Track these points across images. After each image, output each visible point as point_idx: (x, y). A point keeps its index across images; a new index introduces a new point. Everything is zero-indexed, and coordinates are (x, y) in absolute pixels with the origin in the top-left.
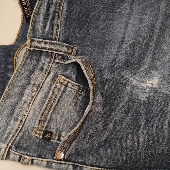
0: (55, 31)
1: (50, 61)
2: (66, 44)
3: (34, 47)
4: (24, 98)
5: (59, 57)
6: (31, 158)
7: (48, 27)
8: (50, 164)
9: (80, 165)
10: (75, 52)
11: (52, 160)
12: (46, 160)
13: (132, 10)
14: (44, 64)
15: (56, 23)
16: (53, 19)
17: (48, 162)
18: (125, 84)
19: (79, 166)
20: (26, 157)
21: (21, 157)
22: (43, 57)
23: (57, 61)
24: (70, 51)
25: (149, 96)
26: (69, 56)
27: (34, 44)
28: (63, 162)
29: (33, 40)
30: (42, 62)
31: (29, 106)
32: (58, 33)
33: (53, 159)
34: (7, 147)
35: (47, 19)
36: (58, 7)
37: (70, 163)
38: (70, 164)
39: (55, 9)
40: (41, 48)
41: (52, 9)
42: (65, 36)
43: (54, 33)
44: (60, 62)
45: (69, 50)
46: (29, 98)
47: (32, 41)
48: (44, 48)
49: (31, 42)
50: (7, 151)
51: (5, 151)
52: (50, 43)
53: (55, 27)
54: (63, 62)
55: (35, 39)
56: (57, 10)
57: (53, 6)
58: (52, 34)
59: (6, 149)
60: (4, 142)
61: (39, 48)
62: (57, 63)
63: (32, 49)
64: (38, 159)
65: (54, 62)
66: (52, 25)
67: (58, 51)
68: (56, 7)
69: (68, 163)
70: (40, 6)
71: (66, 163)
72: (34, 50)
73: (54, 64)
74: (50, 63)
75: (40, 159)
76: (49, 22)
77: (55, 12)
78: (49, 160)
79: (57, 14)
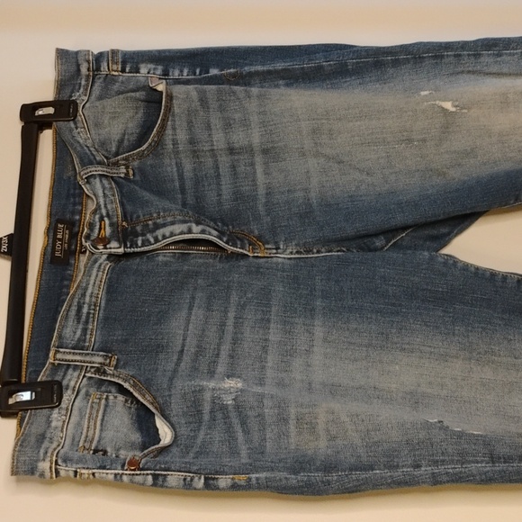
0: (88, 336)
1: (80, 375)
2: (101, 353)
3: (59, 360)
4: (54, 424)
5: (92, 370)
6: (90, 472)
7: (79, 332)
8: (118, 477)
9: (163, 473)
10: (115, 363)
11: (121, 472)
12: (113, 471)
13: (193, 298)
14: (70, 380)
15: (91, 327)
16: (87, 322)
17: (116, 475)
18: (199, 390)
19: (162, 475)
20: (83, 471)
21: (76, 472)
22: (70, 371)
23: (88, 375)
24: (108, 361)
25: (237, 397)
26: (106, 368)
27: (59, 356)
28: (138, 472)
29: (59, 351)
30: (68, 377)
31: (62, 431)
32: (93, 340)
33: (123, 470)
34: (51, 463)
35: (79, 322)
36: (93, 307)
37: (149, 472)
38: (148, 474)
39: (89, 309)
40: (69, 361)
41: (85, 310)
42: (102, 342)
43: (88, 340)
44: (93, 376)
45: (106, 360)
46: (60, 424)
47: (57, 352)
48: (72, 361)
49: (55, 354)
50: (54, 470)
51: (51, 471)
52: (80, 354)
53: (89, 332)
54: (97, 376)
55: (61, 350)
56: (92, 311)
57: (86, 307)
58: (84, 341)
59: (51, 468)
60: (44, 460)
61: (66, 361)
62: (90, 378)
63: (57, 362)
64: (101, 471)
65: (84, 376)
66: (85, 331)
67: (90, 363)
68: (90, 306)
69: (145, 472)
70: (70, 307)
71: (142, 472)
72: (59, 364)
73: (85, 379)
74: (78, 378)
75: (104, 471)
76: (81, 326)
77: (88, 313)
78: (116, 472)
79: (91, 316)
